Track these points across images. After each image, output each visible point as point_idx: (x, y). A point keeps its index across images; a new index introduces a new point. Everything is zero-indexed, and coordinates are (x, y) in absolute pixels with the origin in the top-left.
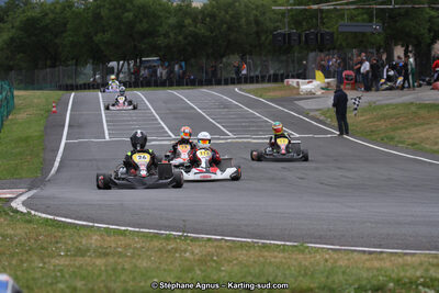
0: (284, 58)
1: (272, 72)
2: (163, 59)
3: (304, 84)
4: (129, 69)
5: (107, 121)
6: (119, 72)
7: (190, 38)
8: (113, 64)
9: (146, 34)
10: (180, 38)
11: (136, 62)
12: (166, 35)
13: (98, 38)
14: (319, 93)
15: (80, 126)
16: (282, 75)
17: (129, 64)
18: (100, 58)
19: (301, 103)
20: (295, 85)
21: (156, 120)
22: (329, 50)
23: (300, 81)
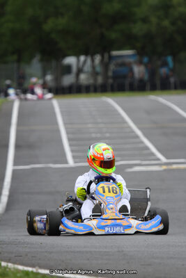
2: (141, 53)
4: (93, 67)
5: (69, 140)
6: (80, 71)
7: (180, 23)
8: (71, 60)
9: (116, 19)
10: (166, 23)
11: (103, 57)
12: (145, 20)
13: (49, 25)
15: (31, 146)
17: (93, 61)
18: (51, 53)
21: (137, 137)
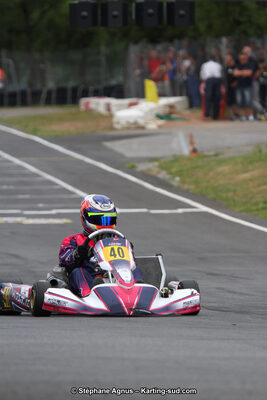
0: (76, 55)
1: (51, 85)
3: (120, 107)
14: (153, 125)
16: (74, 90)
19: (118, 147)
20: (102, 109)
22: (171, 40)
23: (113, 102)
